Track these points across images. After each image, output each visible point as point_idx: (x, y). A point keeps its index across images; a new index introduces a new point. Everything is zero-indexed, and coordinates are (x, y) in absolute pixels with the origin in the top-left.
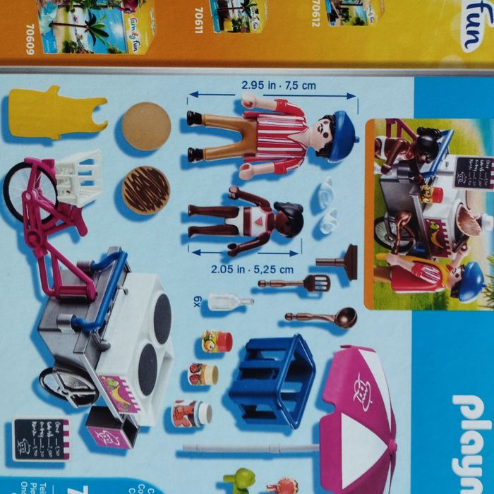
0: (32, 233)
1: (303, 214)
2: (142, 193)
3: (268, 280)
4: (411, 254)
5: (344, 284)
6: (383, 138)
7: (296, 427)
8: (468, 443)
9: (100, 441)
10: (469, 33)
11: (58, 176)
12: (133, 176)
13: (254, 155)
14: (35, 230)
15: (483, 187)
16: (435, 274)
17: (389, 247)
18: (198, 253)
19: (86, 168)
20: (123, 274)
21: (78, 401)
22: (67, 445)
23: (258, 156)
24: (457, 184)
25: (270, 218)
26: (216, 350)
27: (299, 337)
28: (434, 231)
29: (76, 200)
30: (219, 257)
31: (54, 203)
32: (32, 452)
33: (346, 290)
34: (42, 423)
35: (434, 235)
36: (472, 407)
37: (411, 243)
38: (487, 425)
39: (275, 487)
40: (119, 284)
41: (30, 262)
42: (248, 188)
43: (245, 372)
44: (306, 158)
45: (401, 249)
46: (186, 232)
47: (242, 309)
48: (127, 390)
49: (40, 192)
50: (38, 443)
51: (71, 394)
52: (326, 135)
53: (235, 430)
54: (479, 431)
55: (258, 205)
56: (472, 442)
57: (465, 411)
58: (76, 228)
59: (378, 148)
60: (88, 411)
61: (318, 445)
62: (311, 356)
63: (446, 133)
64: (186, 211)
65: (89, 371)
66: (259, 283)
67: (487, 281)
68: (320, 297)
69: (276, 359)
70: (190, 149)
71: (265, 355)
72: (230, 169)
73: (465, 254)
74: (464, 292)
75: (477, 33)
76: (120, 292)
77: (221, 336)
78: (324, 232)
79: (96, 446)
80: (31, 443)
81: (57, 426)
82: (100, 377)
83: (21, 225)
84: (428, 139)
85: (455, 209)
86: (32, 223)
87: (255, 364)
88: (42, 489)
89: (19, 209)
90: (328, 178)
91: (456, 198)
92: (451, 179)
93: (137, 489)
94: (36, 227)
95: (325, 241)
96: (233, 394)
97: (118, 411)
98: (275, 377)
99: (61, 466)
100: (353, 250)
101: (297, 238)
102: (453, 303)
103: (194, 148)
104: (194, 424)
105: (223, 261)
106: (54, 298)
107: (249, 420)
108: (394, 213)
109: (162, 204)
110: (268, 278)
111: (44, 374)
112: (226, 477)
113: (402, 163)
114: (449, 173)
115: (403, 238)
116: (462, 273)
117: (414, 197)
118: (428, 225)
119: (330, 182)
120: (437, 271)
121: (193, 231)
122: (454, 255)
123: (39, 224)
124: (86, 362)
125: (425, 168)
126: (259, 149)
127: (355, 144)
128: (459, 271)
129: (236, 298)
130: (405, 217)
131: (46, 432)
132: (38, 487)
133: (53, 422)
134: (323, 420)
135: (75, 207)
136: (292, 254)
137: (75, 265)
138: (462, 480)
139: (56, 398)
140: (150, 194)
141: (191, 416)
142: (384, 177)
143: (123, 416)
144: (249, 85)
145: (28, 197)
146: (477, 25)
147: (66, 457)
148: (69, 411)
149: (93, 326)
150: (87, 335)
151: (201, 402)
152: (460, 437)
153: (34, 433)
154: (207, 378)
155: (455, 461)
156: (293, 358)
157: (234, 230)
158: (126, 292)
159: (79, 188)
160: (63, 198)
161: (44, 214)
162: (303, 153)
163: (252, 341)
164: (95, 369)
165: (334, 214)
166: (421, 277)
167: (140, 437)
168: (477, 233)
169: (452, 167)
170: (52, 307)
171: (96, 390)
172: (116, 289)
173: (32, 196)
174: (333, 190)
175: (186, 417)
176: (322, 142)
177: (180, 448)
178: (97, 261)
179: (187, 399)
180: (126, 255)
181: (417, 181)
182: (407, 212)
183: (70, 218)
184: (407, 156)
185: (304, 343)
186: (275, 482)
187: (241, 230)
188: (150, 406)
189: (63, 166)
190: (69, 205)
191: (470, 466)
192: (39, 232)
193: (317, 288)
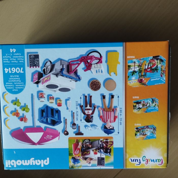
0: (84, 58)
1: (91, 123)
2: (95, 84)
3: (74, 115)
4: (82, 148)
5: (74, 132)
6: (109, 141)
7: (40, 122)
8: (38, 161)
9: (35, 75)
10: (134, 160)
11: (98, 64)
12: (99, 82)
13: (104, 111)
14: (85, 59)
15: (98, 163)
16: (77, 153)
17: (83, 142)
18: (81, 98)
19: (100, 71)
20: (75, 80)
21: (44, 70)
22: (33, 67)
23: (104, 112)
24: (98, 158)
25: (90, 115)
26: (57, 102)
27: (61, 122)
28: (87, 153)
29: (93, 69)
30: (80, 103)
31: (92, 63)
32: (31, 59)
33: (73, 133)
34: (38, 61)
35: (86, 153)
36: (46, 162)
37: (84, 148)
38: (42, 166)
39: (25, 117)
40: (73, 79)
41: (77, 58)
42: (96, 109)
43: (52, 110)
44: (104, 123)
45: (83, 145)
46: (86, 95)
47: (67, 109)
48: (47, 82)
49: (94, 60)
50: (33, 60)
51: (46, 68)
52: (109, 127)
53: (38, 108)
54: (41, 164)
55: (92, 112)
56: (38, 162)
57: (45, 161)
58: (86, 69)
59: (106, 139)
60: (42, 72)
61: (36, 127)
62: (57, 125)
63: (110, 155)
64: (91, 95)
65: (51, 72)
66: (74, 113)
67: (76, 165)
68: (71, 127)
69: (56, 117)
70: (105, 96)
71: (57, 114)
72: (101, 105)
73: (82, 160)
74: (73, 160)
75: (134, 161)
76: (71, 80)
77: (61, 104)
78: (86, 128)
79: (33, 74)
80: (33, 59)
81: (38, 65)
82: (50, 75)
83: (86, 55)
84: (109, 151)
85: (92, 157)
86: (87, 58)
87: (55, 112)
88: (22, 61)
89: (90, 55)
90: (99, 128)
91: (95, 158)
92: (99, 156)
93: (23, 84)
94: (86, 59)
95: (84, 128)
96: (47, 107)
97: (42, 80)
98: (51, 117)
99: (28, 66)
100: (82, 134)
101: (85, 121)
102: (70, 157)
103: (106, 97)
104: (39, 98)
105: (79, 104)
106: (69, 64)
107: (41, 111)
108: (91, 144)
109: (92, 89)
110: (75, 115)
111: (50, 61)
112: (27, 106)
113: (103, 145)
114: (101, 156)
115: (85, 146)
116: (78, 159)
117: (95, 148)
118: (89, 151)
119: (98, 129)
120: (78, 154)
121: (86, 97)
122: (82, 157)
123: (87, 60)
124: (54, 72)
125: (102, 150)
126: (106, 112)
127: (107, 134)
128: (78, 158)
129: (70, 107)
130: (90, 146)
131: (36, 62)
132: (23, 60)
133: (39, 64)
134: (42, 128)
135: (91, 68)
136: (81, 120)
137: (77, 69)
138: (29, 160)
139: (45, 64)
140: (94, 86)
141: (41, 97)
142: (100, 141)
143: (41, 81)
144: (121, 109)
145: (93, 57)
146: (135, 161)
147: (30, 67)
148: (42, 68)
149: (62, 73)
150: (60, 72)
151: (45, 99)
152: (39, 159)
153: (36, 59)
154: (50, 101)
155: (33, 159)
156: (56, 121)
157: (86, 106)
158: (71, 81)
159: (95, 69)
160: (93, 66)
161: (89, 61)
162: (105, 122)
163: (60, 111)
164: (52, 74)
165: (91, 130)
166: (76, 150)
167: (36, 85)
168: (87, 162)
169: (102, 157)
170: (67, 63)
171: (47, 74)
172: (71, 79)
173: (93, 58)
174: (96, 130)
175: (41, 96)
176: (107, 127)
177: (34, 95)
178: (78, 74)
179: (46, 96)
180: (80, 81)
181: (99, 149)
182: (92, 146)
183: (88, 67)
184: (105, 146)
185: (60, 123)
186: (26, 117)
187: (86, 108)
188: (43, 87)
189: (101, 66)
190: (91, 67)
191: (33, 162)
192: (85, 60)
193: (73, 126)
